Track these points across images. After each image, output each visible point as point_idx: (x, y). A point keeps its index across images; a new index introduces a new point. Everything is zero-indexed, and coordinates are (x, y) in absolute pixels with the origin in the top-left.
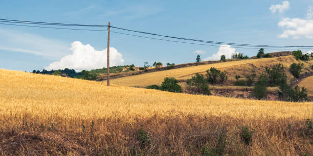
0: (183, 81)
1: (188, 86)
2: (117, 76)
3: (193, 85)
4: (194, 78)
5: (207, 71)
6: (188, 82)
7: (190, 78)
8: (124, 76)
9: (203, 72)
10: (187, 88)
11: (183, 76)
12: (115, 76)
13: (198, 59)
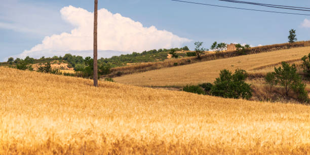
0: (260, 76)
1: (269, 85)
2: (147, 68)
3: (276, 84)
4: (278, 72)
5: (304, 59)
6: (269, 78)
7: (272, 70)
8: (160, 68)
9: (298, 60)
10: (267, 88)
11: (261, 68)
12: (143, 67)
13: (292, 36)
